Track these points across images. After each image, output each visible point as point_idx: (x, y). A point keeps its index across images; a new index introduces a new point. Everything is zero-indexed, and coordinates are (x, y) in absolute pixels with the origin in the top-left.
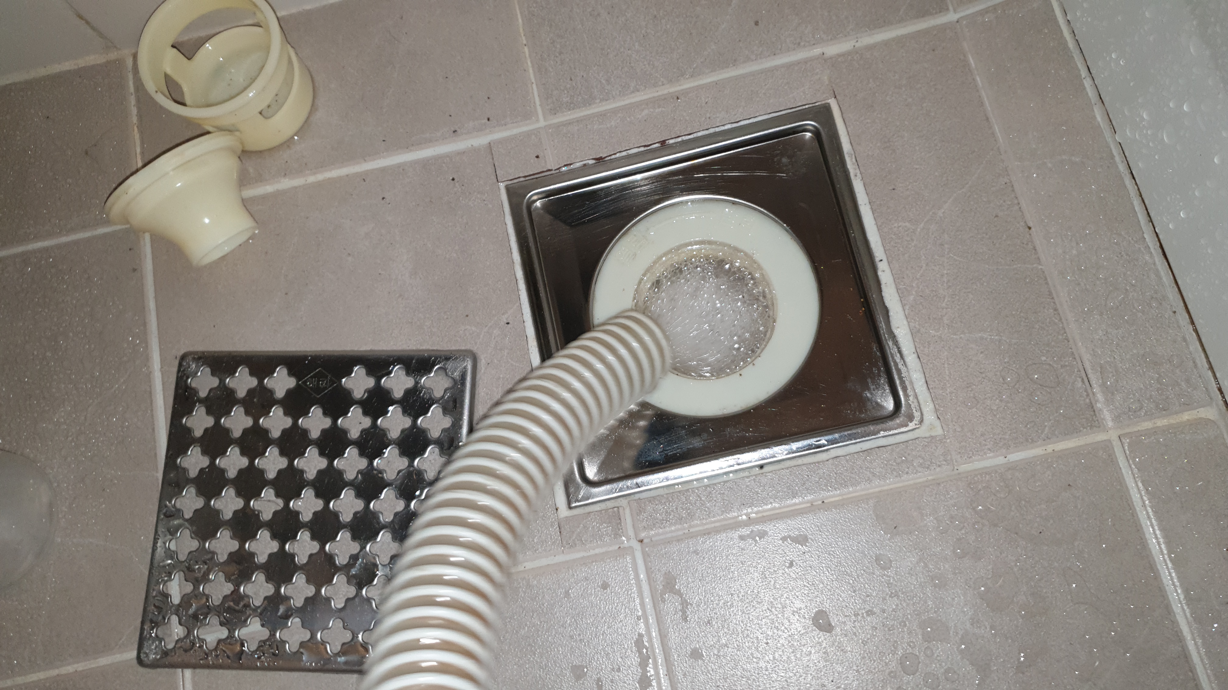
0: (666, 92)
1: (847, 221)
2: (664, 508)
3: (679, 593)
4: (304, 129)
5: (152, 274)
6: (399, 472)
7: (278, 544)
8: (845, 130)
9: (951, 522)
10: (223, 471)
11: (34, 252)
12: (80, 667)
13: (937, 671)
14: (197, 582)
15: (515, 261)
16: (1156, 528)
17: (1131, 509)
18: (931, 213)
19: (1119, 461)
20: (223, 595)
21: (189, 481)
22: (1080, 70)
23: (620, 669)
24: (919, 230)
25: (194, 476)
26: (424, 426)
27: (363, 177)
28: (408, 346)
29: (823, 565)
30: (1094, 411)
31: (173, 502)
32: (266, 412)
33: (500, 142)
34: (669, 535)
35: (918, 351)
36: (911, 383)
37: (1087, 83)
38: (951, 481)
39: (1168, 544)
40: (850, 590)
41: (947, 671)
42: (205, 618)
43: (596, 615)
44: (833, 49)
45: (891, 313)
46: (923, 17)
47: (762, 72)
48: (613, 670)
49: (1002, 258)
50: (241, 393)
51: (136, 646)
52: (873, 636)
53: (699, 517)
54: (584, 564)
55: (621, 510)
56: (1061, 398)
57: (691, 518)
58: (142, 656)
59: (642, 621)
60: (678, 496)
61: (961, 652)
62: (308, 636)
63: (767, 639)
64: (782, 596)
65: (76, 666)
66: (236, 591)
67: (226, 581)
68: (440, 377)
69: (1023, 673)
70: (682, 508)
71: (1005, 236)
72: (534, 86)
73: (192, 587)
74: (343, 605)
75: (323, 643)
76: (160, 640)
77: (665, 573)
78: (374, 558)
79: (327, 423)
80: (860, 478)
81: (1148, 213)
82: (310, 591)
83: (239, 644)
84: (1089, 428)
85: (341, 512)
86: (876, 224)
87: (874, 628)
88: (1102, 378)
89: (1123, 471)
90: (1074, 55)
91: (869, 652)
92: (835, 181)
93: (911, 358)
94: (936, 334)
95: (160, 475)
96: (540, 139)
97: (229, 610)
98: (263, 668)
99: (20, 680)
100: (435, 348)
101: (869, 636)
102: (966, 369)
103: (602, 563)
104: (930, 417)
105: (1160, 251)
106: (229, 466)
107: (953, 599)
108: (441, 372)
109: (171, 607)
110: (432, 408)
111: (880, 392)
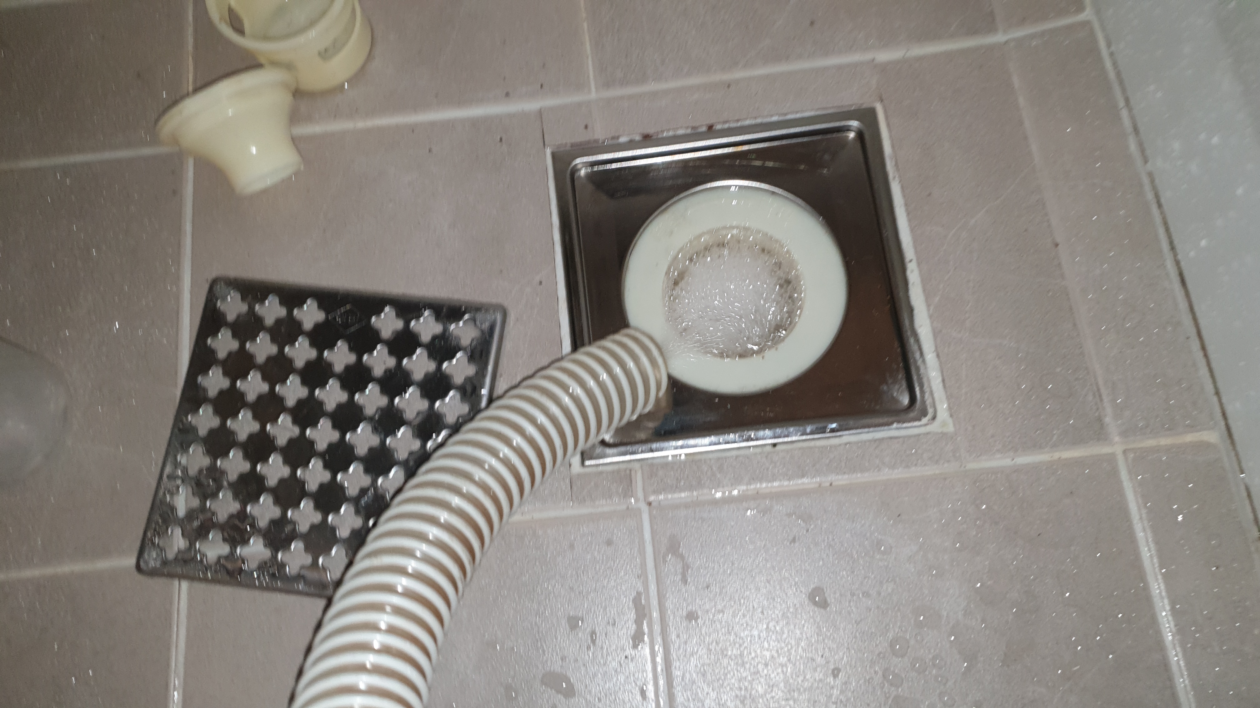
0: (718, 79)
1: (881, 220)
2: (675, 474)
5: (191, 198)
6: (418, 414)
7: (289, 470)
8: (887, 133)
10: (242, 394)
11: (76, 164)
13: (925, 656)
14: (204, 497)
15: (554, 226)
17: (1127, 520)
18: (963, 221)
19: (1121, 473)
20: (229, 514)
21: (207, 400)
22: (1118, 101)
23: (615, 623)
24: (950, 235)
25: (213, 396)
26: (448, 371)
27: (413, 129)
29: (825, 544)
30: (1102, 425)
31: (189, 418)
32: (292, 341)
33: (552, 109)
34: (678, 501)
35: (938, 349)
36: (929, 381)
37: (1124, 114)
38: (958, 477)
39: (1160, 558)
40: (848, 570)
42: (209, 533)
43: (597, 569)
44: (883, 56)
45: (916, 312)
46: (973, 35)
47: (813, 70)
48: (608, 623)
49: (1027, 271)
50: (269, 321)
51: (136, 554)
52: (867, 617)
53: (708, 486)
54: (591, 520)
55: (633, 472)
56: (1072, 410)
57: (701, 487)
58: (142, 564)
59: (642, 579)
60: (690, 465)
61: (951, 642)
62: (310, 560)
66: (242, 510)
67: (234, 500)
68: (469, 327)
70: (693, 476)
71: (1032, 250)
72: (590, 59)
73: (199, 502)
74: (348, 535)
75: (324, 569)
76: (162, 549)
78: (385, 494)
79: (352, 358)
80: (870, 465)
81: (1171, 242)
82: (317, 518)
83: (239, 562)
84: (1095, 439)
85: (356, 446)
86: (910, 226)
87: (868, 609)
88: (1113, 395)
89: (1125, 485)
91: (861, 631)
92: (874, 183)
93: (930, 356)
94: (957, 335)
95: (178, 392)
96: (591, 110)
97: (234, 527)
98: (260, 588)
100: (466, 299)
101: (863, 617)
102: (983, 372)
103: (608, 521)
104: (943, 414)
105: (1179, 277)
106: (249, 390)
107: (948, 590)
108: (470, 323)
109: (176, 519)
110: (457, 355)
111: (897, 387)
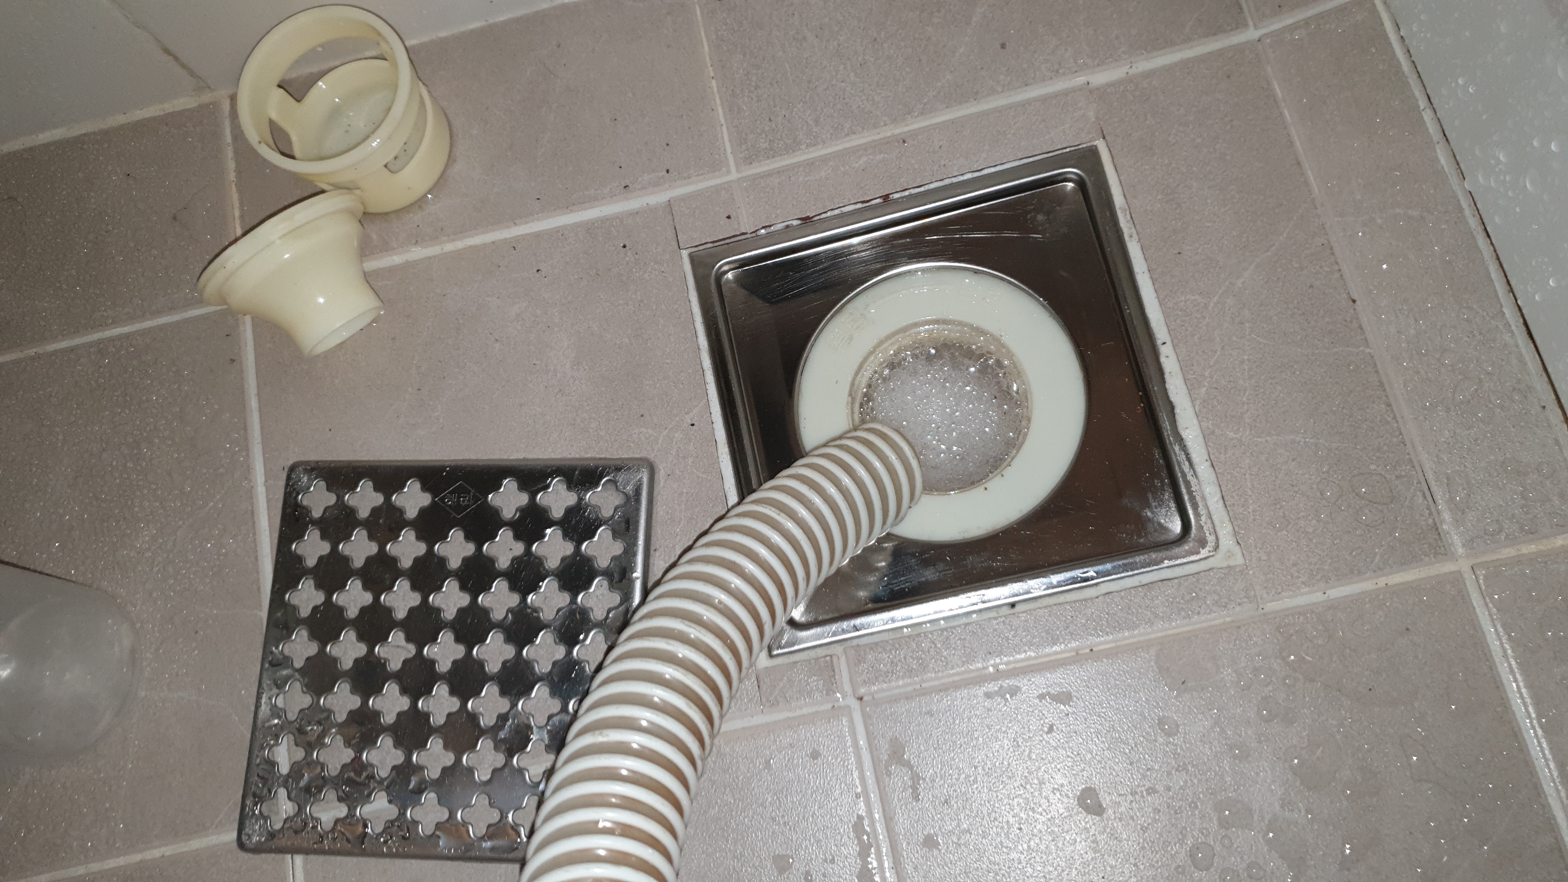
0: (889, 134)
1: (1120, 293)
2: (889, 657)
3: (908, 765)
4: (439, 185)
5: (254, 365)
6: (558, 611)
7: (408, 701)
8: (1117, 180)
9: (1255, 675)
10: (341, 610)
11: (112, 339)
12: (168, 850)
13: (1237, 867)
14: (309, 747)
15: (701, 347)
16: (1521, 684)
17: (1488, 660)
18: (1227, 283)
19: (1472, 598)
20: (341, 764)
21: (300, 622)
22: (1417, 100)
23: (833, 859)
24: (1212, 304)
25: (306, 616)
26: (590, 552)
27: (513, 245)
28: (570, 454)
29: (1092, 730)
30: (1439, 534)
31: (280, 648)
32: (394, 535)
33: (683, 199)
34: (897, 691)
35: (1212, 457)
36: (1204, 498)
37: (1428, 116)
38: (1254, 623)
39: (1537, 704)
40: (1125, 762)
41: (1250, 866)
42: (321, 792)
43: (804, 791)
44: (1100, 78)
45: (1177, 411)
46: (1214, 34)
47: (1010, 107)
48: (825, 861)
49: (1319, 340)
50: (364, 513)
51: (236, 826)
52: (1155, 820)
53: (933, 668)
54: (789, 726)
55: (835, 659)
56: (1396, 518)
57: (924, 670)
58: (244, 838)
59: (862, 799)
60: (906, 642)
61: (1269, 842)
62: (446, 816)
63: (1020, 824)
64: (1040, 768)
65: (163, 849)
66: (357, 759)
67: (345, 747)
68: (610, 492)
69: (1349, 870)
70: (912, 657)
71: (1322, 311)
72: (724, 128)
73: (303, 754)
74: (489, 777)
75: (465, 824)
76: (265, 818)
77: (891, 739)
78: (528, 718)
79: (470, 549)
80: (1138, 620)
81: (1508, 282)
82: (449, 759)
83: (361, 825)
84: (1432, 556)
85: (487, 661)
86: (1158, 297)
87: (1157, 811)
88: (1449, 492)
89: (1478, 610)
90: (1410, 81)
91: (1150, 840)
92: (1106, 244)
93: (1203, 468)
94: (1235, 436)
95: (264, 614)
96: (732, 194)
97: (350, 782)
98: (390, 855)
99: (95, 867)
100: (603, 456)
101: (1150, 821)
102: (1274, 481)
103: (811, 726)
104: (1227, 542)
105: (1524, 329)
106: (349, 604)
107: (1257, 774)
108: (610, 486)
109: (279, 778)
110: (599, 531)
111: (1163, 511)
